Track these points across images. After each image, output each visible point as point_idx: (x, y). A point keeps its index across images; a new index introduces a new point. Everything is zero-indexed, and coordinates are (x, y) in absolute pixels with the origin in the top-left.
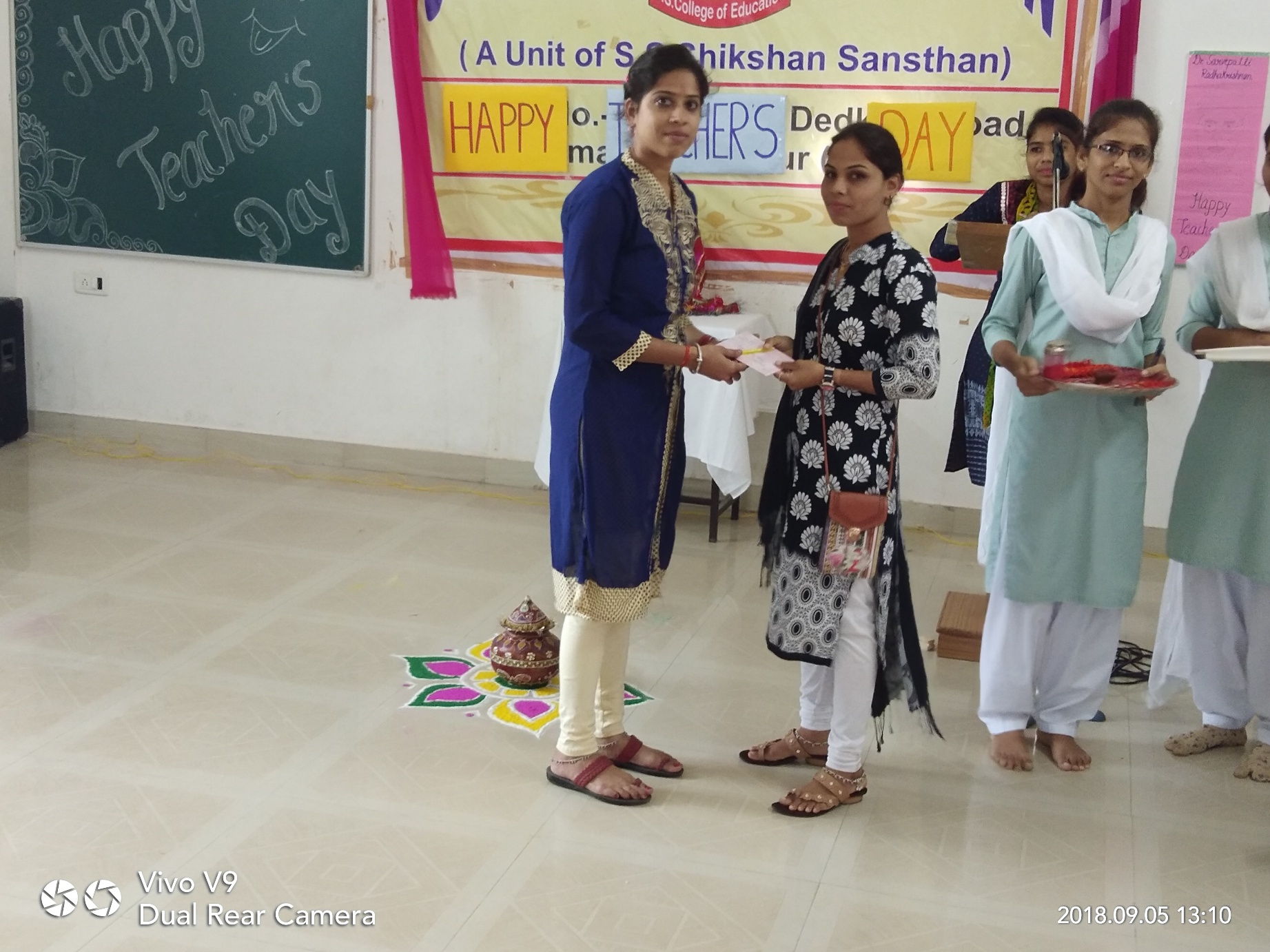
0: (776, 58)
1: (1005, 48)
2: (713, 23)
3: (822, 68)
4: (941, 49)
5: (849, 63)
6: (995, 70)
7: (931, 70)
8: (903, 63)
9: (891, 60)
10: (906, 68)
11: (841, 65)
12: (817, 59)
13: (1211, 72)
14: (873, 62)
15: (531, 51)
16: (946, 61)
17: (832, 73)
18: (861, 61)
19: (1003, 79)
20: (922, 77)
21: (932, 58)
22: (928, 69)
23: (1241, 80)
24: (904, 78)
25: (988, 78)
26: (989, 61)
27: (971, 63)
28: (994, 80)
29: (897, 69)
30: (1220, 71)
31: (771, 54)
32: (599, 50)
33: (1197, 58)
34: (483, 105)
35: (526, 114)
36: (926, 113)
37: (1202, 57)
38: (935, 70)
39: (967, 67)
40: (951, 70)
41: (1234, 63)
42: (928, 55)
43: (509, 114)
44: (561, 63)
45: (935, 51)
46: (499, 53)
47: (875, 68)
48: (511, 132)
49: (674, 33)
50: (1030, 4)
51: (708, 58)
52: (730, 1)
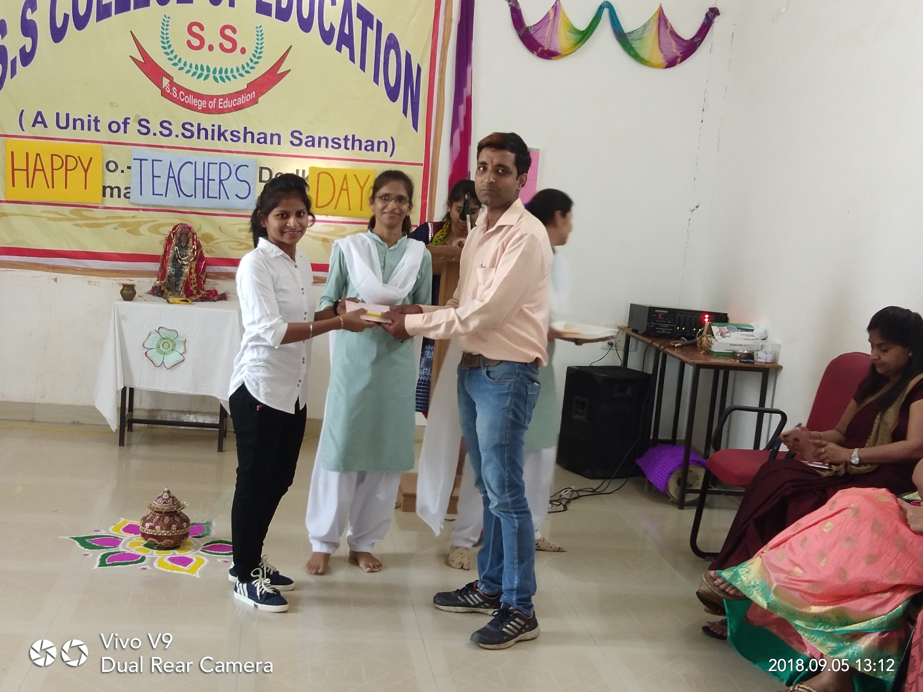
0: (249, 136)
1: (392, 138)
2: (206, 111)
3: (279, 143)
4: (353, 136)
5: (297, 142)
6: (386, 150)
8: (330, 143)
9: (323, 141)
10: (333, 147)
11: (292, 143)
12: (276, 138)
14: (312, 142)
15: (75, 121)
16: (357, 143)
17: (285, 147)
18: (304, 140)
19: (391, 156)
20: (342, 153)
21: (348, 142)
22: (347, 148)
24: (330, 152)
25: (382, 155)
26: (382, 145)
27: (371, 146)
28: (386, 157)
29: (327, 146)
31: (246, 133)
32: (126, 123)
34: (38, 155)
35: (71, 163)
36: (345, 175)
39: (369, 148)
42: (346, 139)
43: (57, 163)
44: (97, 130)
45: (350, 137)
46: (50, 120)
47: (313, 145)
48: (60, 175)
49: (179, 115)
50: (405, 112)
51: (203, 132)
52: (218, 97)
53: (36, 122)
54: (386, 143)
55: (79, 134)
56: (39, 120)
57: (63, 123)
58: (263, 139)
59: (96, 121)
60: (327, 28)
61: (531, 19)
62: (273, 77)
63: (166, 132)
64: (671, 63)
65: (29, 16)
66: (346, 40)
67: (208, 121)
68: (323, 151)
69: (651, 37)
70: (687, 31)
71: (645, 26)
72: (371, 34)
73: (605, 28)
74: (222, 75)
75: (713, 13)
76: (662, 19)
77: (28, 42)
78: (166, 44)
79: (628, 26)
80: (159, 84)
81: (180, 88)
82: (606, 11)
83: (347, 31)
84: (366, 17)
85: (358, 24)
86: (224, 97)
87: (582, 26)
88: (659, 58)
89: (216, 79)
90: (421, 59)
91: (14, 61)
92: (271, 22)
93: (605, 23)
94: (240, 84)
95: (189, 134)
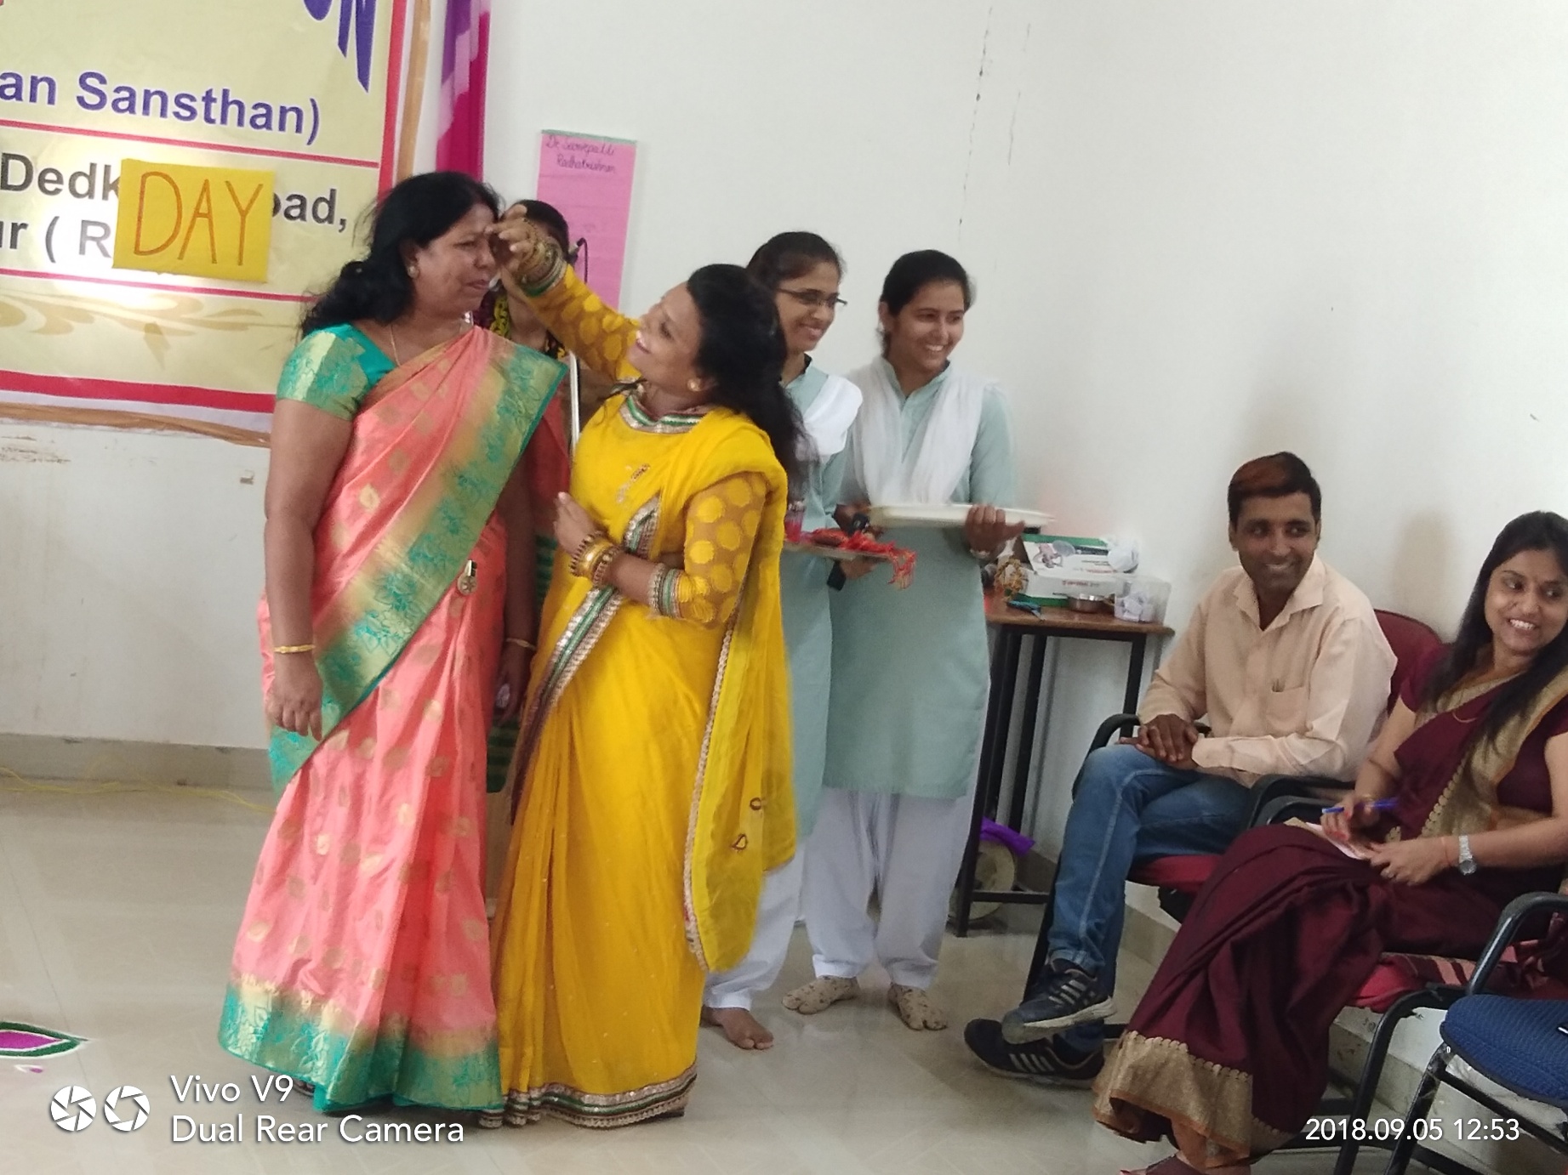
1: (312, 100)
3: (51, 101)
4: (225, 93)
5: (93, 99)
6: (299, 129)
7: (212, 121)
8: (172, 107)
9: (156, 101)
10: (177, 115)
11: (81, 100)
12: (43, 88)
13: (568, 158)
14: (128, 101)
16: (233, 110)
17: (66, 110)
18: (111, 97)
19: (309, 143)
20: (197, 129)
21: (213, 104)
22: (209, 120)
23: (602, 173)
24: (171, 127)
26: (291, 117)
27: (265, 117)
28: (299, 143)
29: (163, 113)
30: (578, 159)
33: (552, 140)
36: (206, 183)
37: (558, 138)
38: (218, 121)
39: (261, 121)
40: (240, 123)
41: (595, 149)
42: (208, 99)
45: (217, 95)
47: (131, 109)
50: (343, 44)
54: (298, 112)
58: (13, 88)
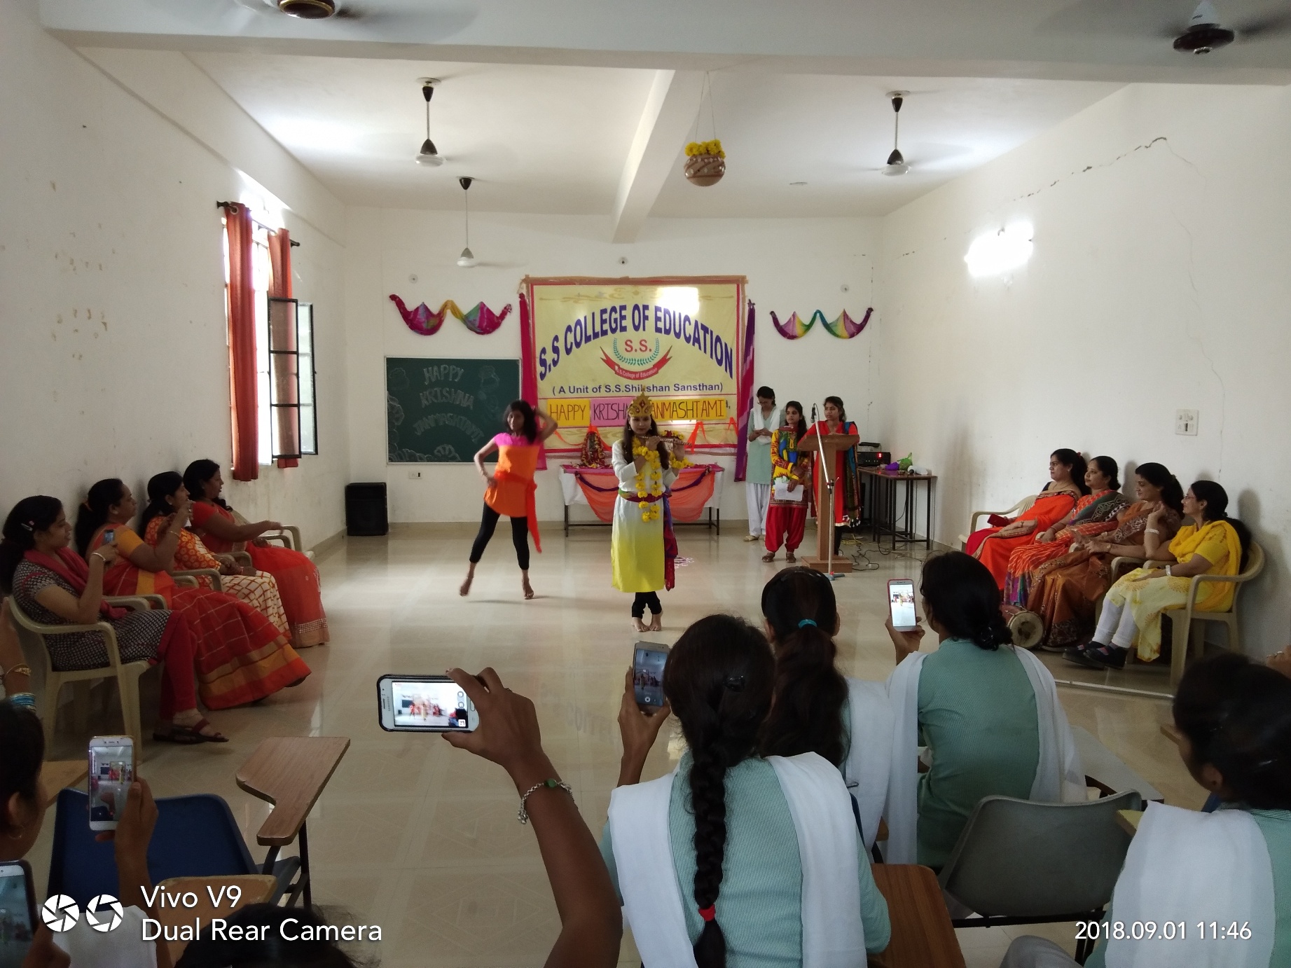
0: (655, 388)
1: (721, 383)
2: (635, 379)
3: (669, 390)
4: (703, 384)
5: (677, 389)
6: (719, 389)
8: (692, 388)
9: (689, 388)
10: (694, 389)
11: (675, 389)
12: (667, 388)
14: (684, 388)
15: (577, 389)
16: (705, 387)
17: (672, 392)
18: (680, 388)
19: (721, 391)
22: (700, 390)
24: (693, 392)
25: (717, 392)
26: (717, 387)
27: (711, 388)
28: (719, 392)
29: (691, 390)
31: (653, 387)
32: (600, 388)
34: (562, 406)
35: (576, 408)
38: (702, 390)
40: (707, 389)
42: (700, 386)
43: (570, 408)
44: (587, 392)
45: (701, 384)
46: (566, 389)
48: (571, 414)
49: (624, 382)
50: (726, 370)
51: (634, 389)
52: (640, 372)
53: (560, 391)
54: (718, 386)
55: (580, 395)
56: (562, 390)
57: (572, 391)
58: (662, 389)
59: (587, 388)
60: (688, 336)
61: (782, 322)
62: (664, 361)
63: (618, 390)
64: (852, 336)
65: (556, 344)
66: (697, 340)
67: (636, 383)
68: (689, 392)
69: (841, 324)
70: (858, 320)
71: (837, 320)
72: (708, 337)
73: (818, 322)
74: (641, 362)
75: (870, 310)
76: (845, 315)
77: (555, 356)
78: (616, 351)
79: (829, 320)
80: (614, 370)
81: (623, 370)
82: (818, 315)
83: (697, 336)
84: (705, 329)
85: (701, 333)
86: (643, 372)
87: (807, 322)
88: (845, 334)
89: (639, 364)
90: (732, 345)
91: (550, 366)
92: (662, 336)
93: (818, 320)
94: (649, 366)
95: (628, 390)
